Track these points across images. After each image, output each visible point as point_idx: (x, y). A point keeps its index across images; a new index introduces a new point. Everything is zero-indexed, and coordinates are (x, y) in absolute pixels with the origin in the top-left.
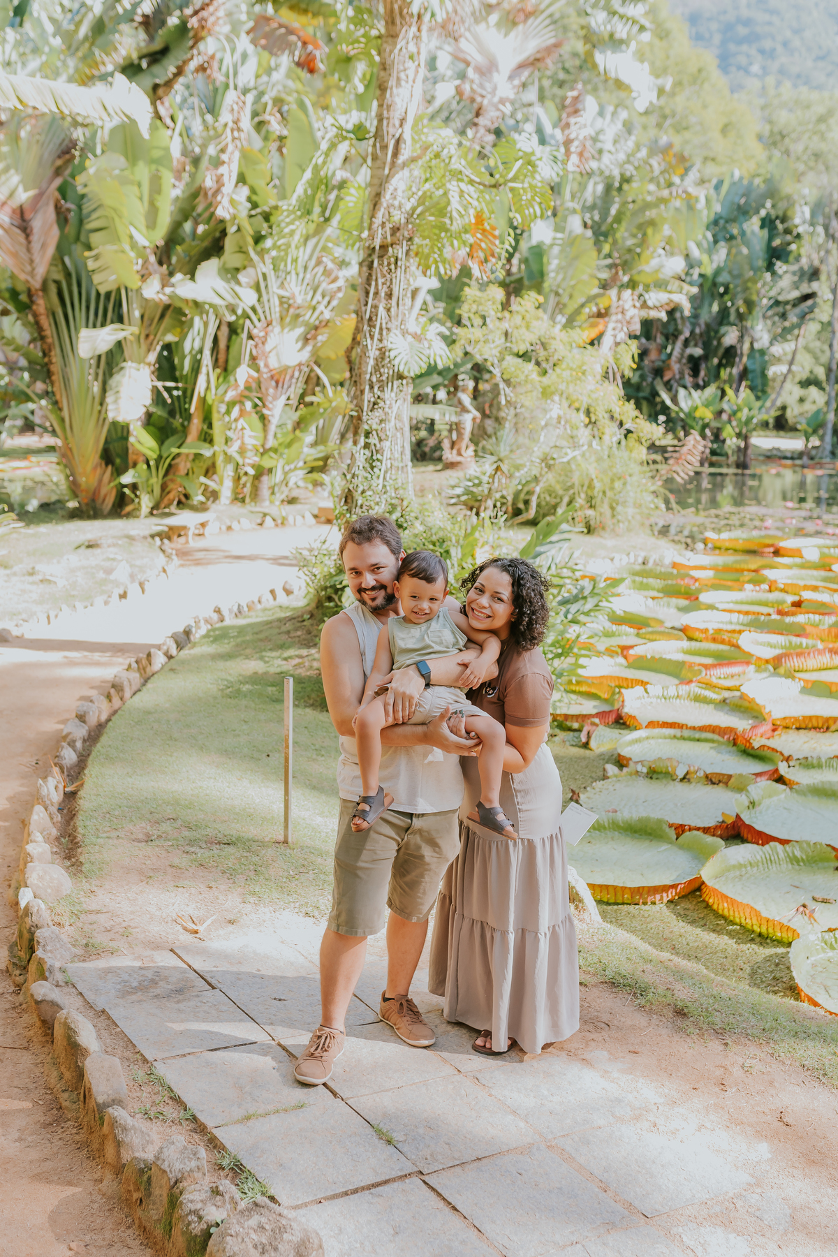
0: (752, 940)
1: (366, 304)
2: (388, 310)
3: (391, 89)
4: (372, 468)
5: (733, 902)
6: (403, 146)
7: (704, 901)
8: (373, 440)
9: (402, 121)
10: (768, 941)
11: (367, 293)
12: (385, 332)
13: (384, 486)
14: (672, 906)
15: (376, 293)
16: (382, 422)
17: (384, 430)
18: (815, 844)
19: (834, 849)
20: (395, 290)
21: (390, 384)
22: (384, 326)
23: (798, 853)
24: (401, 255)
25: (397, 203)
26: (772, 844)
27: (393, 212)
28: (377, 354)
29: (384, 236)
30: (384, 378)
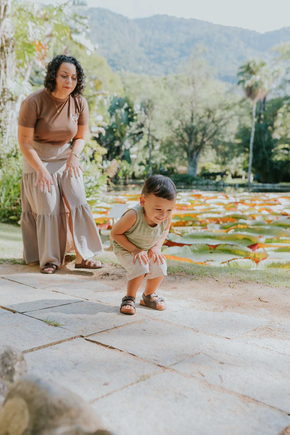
2: (5, 73)
4: (2, 136)
6: (7, 7)
12: (4, 82)
13: (8, 143)
16: (6, 117)
17: (7, 121)
18: (201, 244)
19: (208, 245)
20: (8, 64)
21: (8, 102)
22: (4, 79)
23: (195, 248)
24: (9, 50)
25: (6, 30)
26: (185, 246)
27: (5, 34)
28: (2, 90)
29: (2, 43)
30: (5, 100)
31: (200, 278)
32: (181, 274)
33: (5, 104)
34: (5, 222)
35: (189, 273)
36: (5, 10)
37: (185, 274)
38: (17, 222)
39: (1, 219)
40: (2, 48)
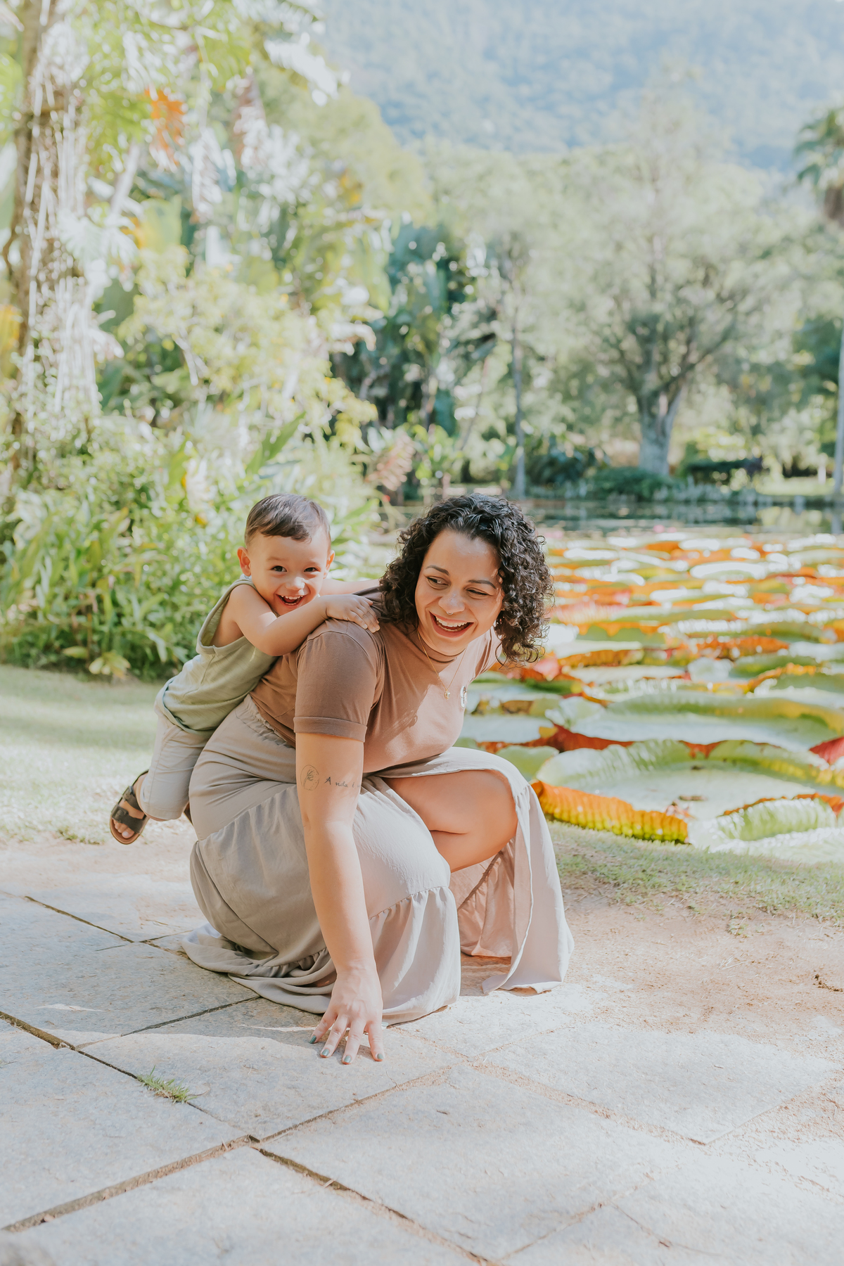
1: (26, 183)
2: (55, 191)
4: (46, 385)
8: (44, 351)
11: (26, 170)
12: (51, 219)
13: (63, 408)
15: (39, 171)
16: (55, 329)
17: (58, 340)
20: (62, 165)
21: (62, 282)
22: (51, 210)
24: (67, 122)
25: (58, 60)
27: (55, 71)
28: (45, 245)
29: (45, 101)
30: (54, 276)
31: (640, 897)
32: (581, 882)
33: (52, 288)
34: (47, 667)
35: (606, 880)
36: (54, 2)
37: (592, 881)
38: (86, 666)
39: (38, 658)
40: (45, 115)
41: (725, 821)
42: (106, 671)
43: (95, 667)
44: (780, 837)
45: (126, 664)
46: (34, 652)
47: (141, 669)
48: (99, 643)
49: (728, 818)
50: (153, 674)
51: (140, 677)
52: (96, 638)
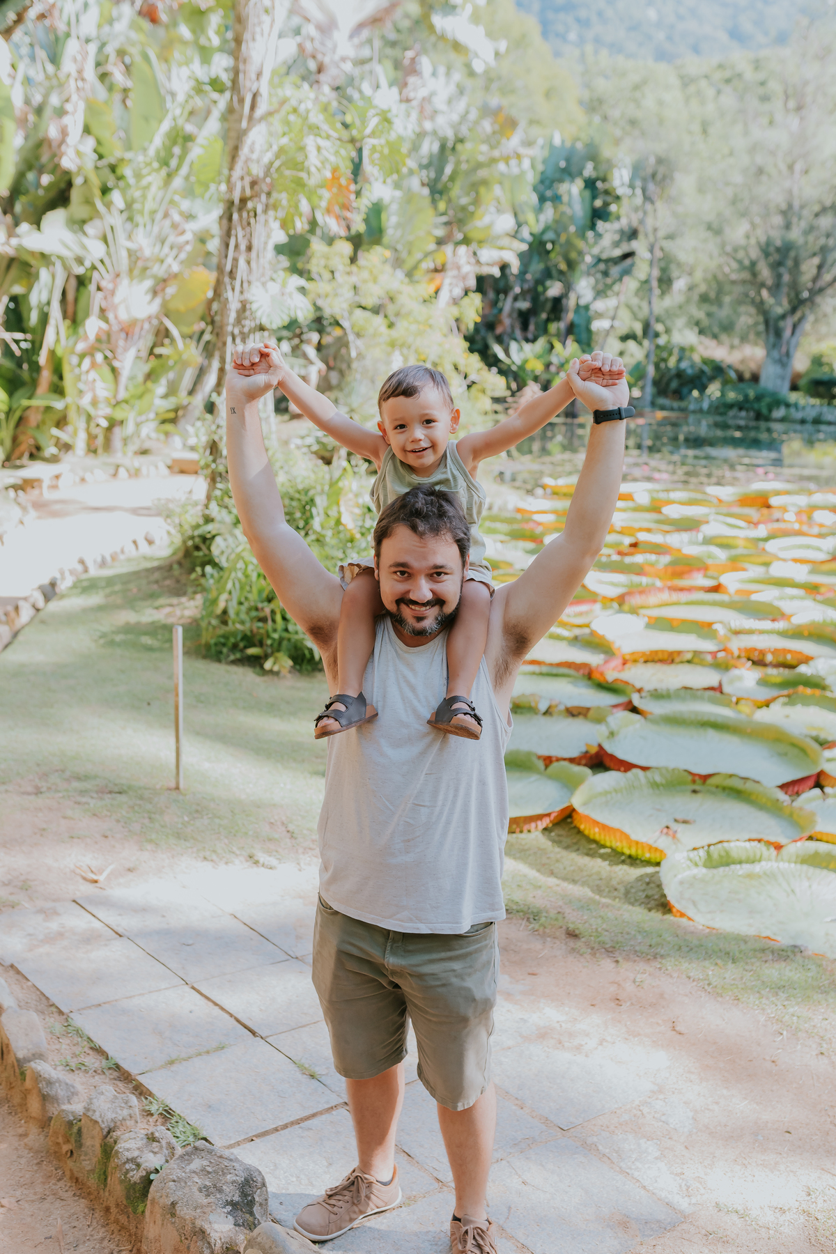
0: (623, 862)
1: (226, 257)
2: (249, 263)
3: (247, 42)
5: (604, 827)
6: (259, 99)
7: (575, 827)
9: (259, 75)
10: (638, 862)
11: (227, 245)
12: (245, 285)
14: (547, 833)
15: (237, 246)
18: (673, 770)
19: (690, 773)
20: (255, 243)
21: (251, 336)
22: (245, 278)
23: (658, 779)
24: (260, 209)
25: (254, 156)
26: (635, 771)
27: (252, 165)
28: (239, 306)
29: (243, 189)
30: (246, 330)
34: (234, 662)
36: (253, 107)
38: (262, 661)
39: (228, 656)
40: (243, 201)
41: (693, 855)
42: (276, 668)
43: (268, 665)
44: (733, 867)
45: (290, 663)
46: (225, 650)
47: (300, 665)
48: (272, 645)
49: (696, 852)
50: (309, 668)
51: (300, 671)
52: (269, 642)
